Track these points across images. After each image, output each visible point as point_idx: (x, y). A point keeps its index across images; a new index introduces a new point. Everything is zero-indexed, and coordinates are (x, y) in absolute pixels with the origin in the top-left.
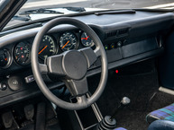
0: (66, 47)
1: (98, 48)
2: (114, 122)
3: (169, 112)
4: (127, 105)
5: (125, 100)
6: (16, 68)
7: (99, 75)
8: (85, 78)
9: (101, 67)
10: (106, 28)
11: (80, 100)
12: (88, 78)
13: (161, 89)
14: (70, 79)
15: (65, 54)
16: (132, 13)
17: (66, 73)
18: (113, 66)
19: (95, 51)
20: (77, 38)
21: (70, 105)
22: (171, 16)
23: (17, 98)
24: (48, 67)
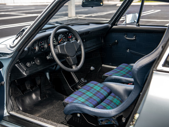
0: (61, 42)
1: (79, 41)
2: (86, 81)
3: (113, 73)
4: (93, 70)
5: (92, 68)
6: (39, 53)
7: (81, 55)
8: (75, 56)
9: (81, 50)
10: (79, 31)
11: (74, 67)
12: (76, 56)
13: (103, 65)
14: (68, 56)
15: (65, 43)
16: (88, 24)
17: (67, 53)
18: (87, 50)
19: (78, 42)
20: (66, 37)
21: (70, 69)
22: (107, 26)
23: (40, 69)
24: (58, 50)
